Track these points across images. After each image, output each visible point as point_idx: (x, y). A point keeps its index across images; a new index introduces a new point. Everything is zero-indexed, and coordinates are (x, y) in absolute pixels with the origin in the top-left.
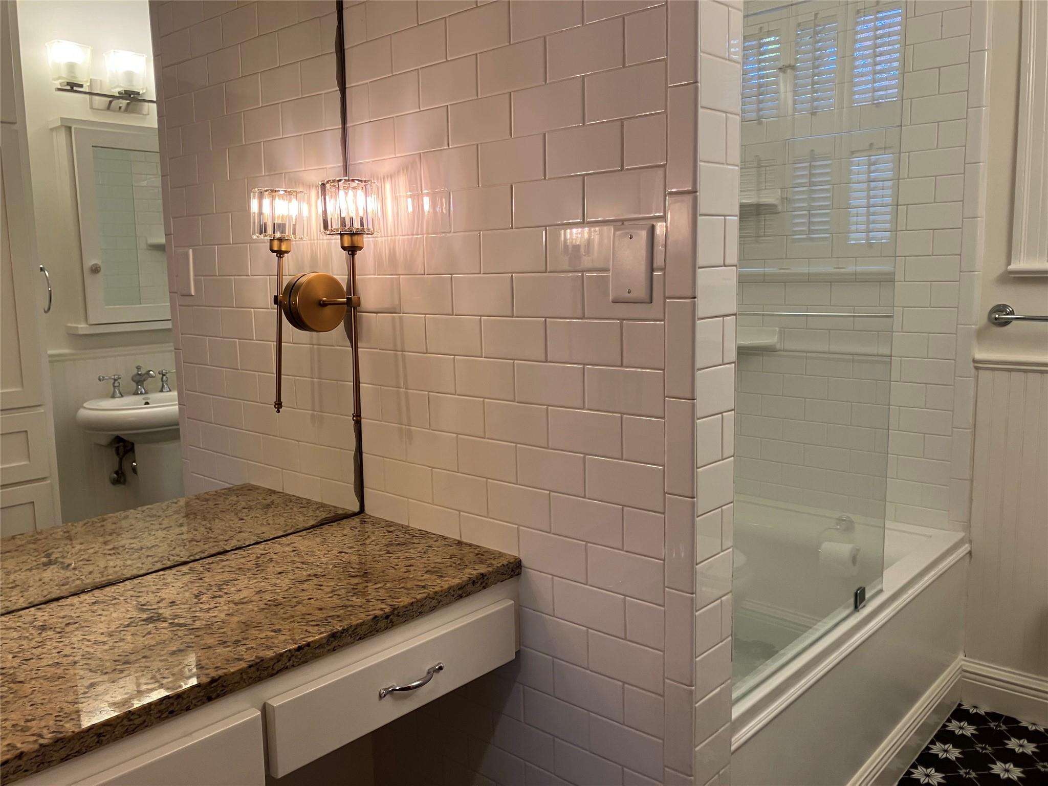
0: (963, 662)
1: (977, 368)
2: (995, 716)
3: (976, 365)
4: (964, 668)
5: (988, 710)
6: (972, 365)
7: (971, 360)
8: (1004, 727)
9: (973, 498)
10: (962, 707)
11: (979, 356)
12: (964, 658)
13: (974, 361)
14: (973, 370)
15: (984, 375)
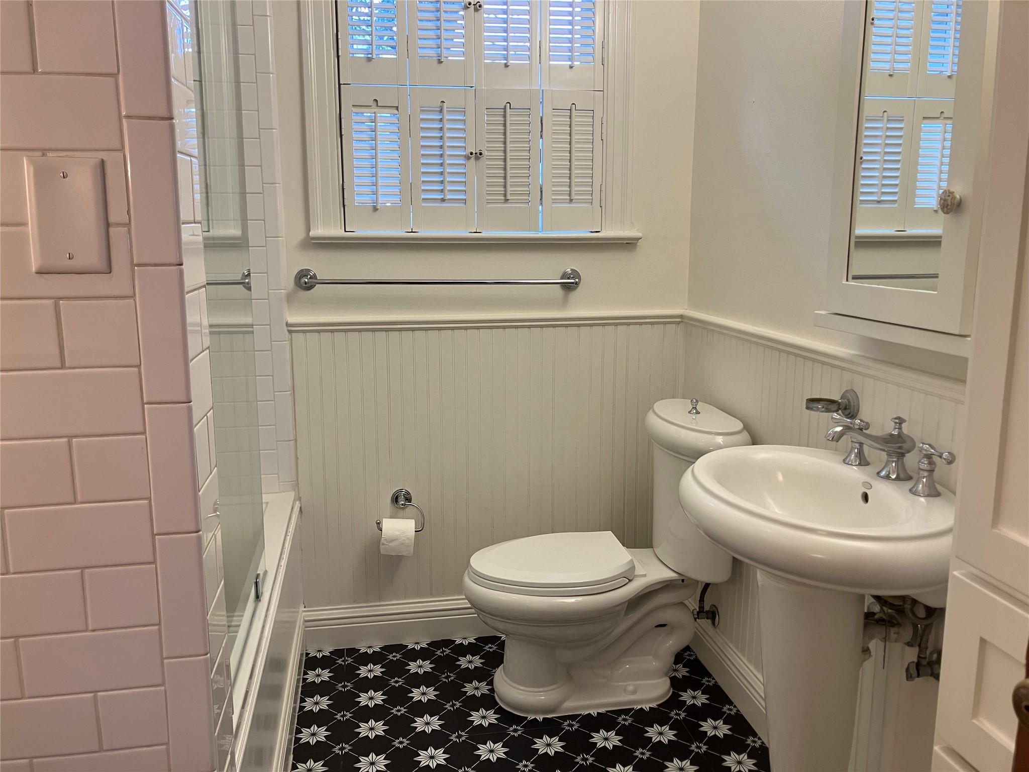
0: (304, 613)
1: (290, 332)
2: (338, 653)
3: (290, 328)
4: (306, 619)
5: (331, 649)
6: (285, 329)
7: (285, 325)
8: (350, 660)
9: (298, 456)
10: (310, 656)
11: (292, 320)
12: (305, 609)
13: (288, 325)
14: (287, 333)
15: (298, 338)
